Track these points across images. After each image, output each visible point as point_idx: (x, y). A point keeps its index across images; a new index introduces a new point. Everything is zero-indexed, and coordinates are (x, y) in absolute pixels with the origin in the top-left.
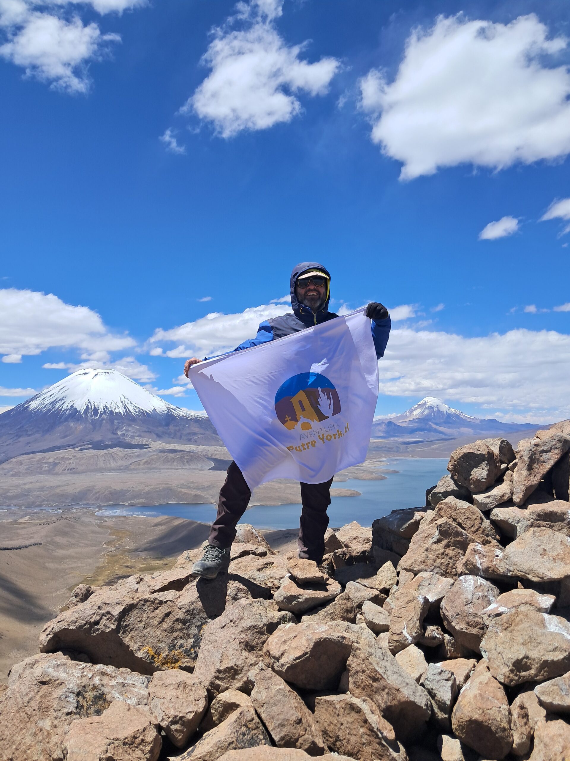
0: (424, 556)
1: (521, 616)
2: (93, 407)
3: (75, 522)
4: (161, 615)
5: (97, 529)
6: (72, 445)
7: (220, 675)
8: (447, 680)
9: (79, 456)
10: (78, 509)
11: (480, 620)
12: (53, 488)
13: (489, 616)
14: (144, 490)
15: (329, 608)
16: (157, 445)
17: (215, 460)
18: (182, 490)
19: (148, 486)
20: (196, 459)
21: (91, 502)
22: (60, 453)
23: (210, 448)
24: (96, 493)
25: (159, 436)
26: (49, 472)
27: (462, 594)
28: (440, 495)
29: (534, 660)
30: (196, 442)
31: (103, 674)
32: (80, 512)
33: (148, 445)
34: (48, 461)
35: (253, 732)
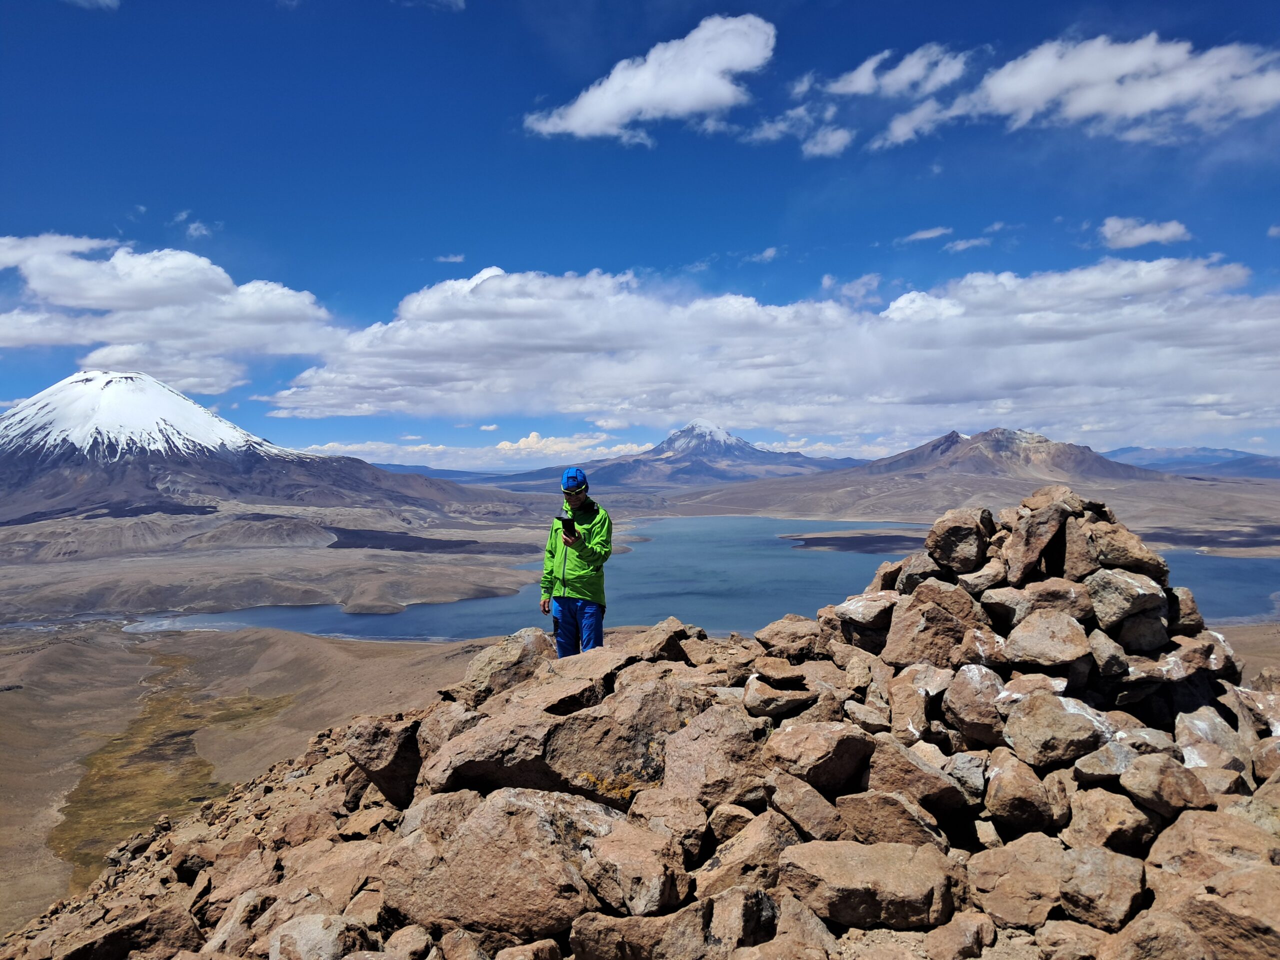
0: (910, 647)
1: (1040, 701)
2: (106, 441)
3: (84, 646)
4: (598, 735)
5: (127, 655)
6: (70, 510)
7: (708, 790)
8: (978, 767)
9: (84, 529)
10: (88, 622)
11: (994, 709)
12: (36, 587)
13: (1004, 704)
14: (211, 585)
15: (813, 710)
16: (230, 506)
17: (338, 531)
18: (282, 583)
19: (218, 578)
20: (304, 529)
21: (113, 609)
22: (47, 526)
23: (327, 511)
24: (122, 593)
25: (234, 491)
26: (27, 560)
27: (969, 684)
28: (917, 577)
29: (1061, 740)
30: (302, 502)
31: (563, 802)
32: (93, 628)
33: (215, 508)
34: (23, 540)
35: (787, 834)
